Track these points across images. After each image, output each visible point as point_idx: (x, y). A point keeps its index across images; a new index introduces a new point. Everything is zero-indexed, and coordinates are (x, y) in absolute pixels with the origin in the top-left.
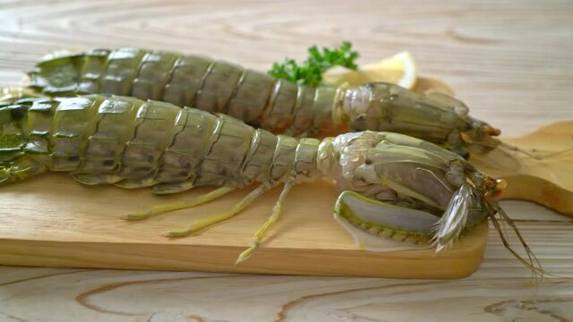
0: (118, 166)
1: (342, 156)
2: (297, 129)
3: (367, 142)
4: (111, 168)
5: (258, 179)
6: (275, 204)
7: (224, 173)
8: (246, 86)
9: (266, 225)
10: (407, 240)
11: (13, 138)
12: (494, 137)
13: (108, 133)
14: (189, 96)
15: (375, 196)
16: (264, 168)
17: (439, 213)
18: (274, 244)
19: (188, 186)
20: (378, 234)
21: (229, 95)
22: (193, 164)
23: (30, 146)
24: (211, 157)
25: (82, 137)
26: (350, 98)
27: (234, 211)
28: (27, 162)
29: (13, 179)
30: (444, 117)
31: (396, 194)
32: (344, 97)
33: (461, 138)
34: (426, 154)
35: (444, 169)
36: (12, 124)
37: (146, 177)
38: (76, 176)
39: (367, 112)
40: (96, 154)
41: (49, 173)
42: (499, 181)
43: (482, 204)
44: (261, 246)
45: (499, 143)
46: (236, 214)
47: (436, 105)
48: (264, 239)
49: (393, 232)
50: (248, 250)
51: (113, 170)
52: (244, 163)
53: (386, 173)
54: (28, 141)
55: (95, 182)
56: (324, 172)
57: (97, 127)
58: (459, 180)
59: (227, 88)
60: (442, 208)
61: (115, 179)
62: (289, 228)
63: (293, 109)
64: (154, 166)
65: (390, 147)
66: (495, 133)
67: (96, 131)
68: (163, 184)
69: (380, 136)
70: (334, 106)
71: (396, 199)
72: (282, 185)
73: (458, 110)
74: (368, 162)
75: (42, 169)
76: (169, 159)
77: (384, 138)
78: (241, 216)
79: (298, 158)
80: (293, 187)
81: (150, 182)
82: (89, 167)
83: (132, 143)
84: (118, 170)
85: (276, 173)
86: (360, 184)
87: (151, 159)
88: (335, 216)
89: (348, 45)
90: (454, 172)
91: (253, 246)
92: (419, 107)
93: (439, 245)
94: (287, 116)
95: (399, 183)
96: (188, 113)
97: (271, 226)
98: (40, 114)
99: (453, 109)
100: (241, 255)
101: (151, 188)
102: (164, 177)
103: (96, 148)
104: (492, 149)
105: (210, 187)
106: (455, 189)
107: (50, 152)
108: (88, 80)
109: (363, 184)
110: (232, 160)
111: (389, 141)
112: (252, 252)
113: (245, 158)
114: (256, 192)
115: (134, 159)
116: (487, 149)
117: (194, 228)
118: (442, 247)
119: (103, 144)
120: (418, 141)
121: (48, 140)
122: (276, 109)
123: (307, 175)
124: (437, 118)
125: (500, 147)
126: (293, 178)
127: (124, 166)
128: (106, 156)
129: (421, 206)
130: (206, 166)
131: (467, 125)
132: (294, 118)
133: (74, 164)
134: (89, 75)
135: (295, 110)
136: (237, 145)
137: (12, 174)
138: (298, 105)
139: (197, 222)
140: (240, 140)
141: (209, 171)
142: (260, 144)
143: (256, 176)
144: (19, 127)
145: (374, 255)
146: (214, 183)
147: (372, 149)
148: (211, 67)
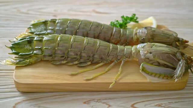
0: (66, 58)
1: (141, 51)
2: (122, 43)
3: (149, 47)
4: (63, 58)
5: (112, 60)
6: (120, 68)
7: (102, 58)
8: (104, 30)
9: (117, 75)
10: (164, 78)
11: (29, 50)
12: (186, 43)
13: (62, 47)
14: (85, 33)
15: (152, 64)
16: (115, 56)
17: (174, 69)
18: (121, 81)
19: (89, 63)
20: (155, 76)
21: (99, 33)
22: (91, 56)
23: (35, 52)
24: (97, 53)
25: (54, 48)
26: (139, 32)
27: (106, 71)
28: (34, 58)
29: (30, 63)
30: (171, 37)
31: (159, 63)
32: (137, 32)
33: (176, 44)
34: (169, 49)
35: (175, 54)
36: (28, 45)
37: (75, 61)
38: (51, 61)
39: (145, 37)
40: (59, 54)
41: (42, 61)
42: (192, 57)
43: (188, 65)
44: (117, 82)
45: (188, 45)
46: (106, 72)
47: (167, 34)
48: (117, 80)
49: (159, 75)
50: (113, 84)
51: (64, 59)
52: (108, 55)
53: (157, 56)
54: (34, 51)
55: (58, 63)
56: (135, 57)
57: (58, 45)
58: (180, 58)
59: (98, 31)
60: (175, 67)
61: (65, 62)
62: (125, 76)
63: (120, 36)
64: (78, 57)
65: (157, 48)
66: (187, 42)
67: (58, 46)
68: (81, 63)
69: (153, 44)
70: (134, 35)
71: (159, 65)
72: (121, 62)
73: (175, 35)
74: (151, 53)
75: (40, 60)
76: (83, 55)
77: (154, 45)
78: (108, 73)
79: (126, 52)
80: (125, 62)
81: (76, 62)
82: (56, 59)
83: (71, 50)
84: (66, 59)
85: (119, 58)
86: (147, 60)
87: (77, 55)
88: (140, 71)
89: (135, 15)
90: (178, 55)
91: (114, 82)
92: (162, 34)
93: (176, 79)
94: (118, 39)
95: (161, 59)
96: (88, 39)
97: (119, 75)
98: (38, 41)
99: (173, 34)
100: (111, 85)
101: (77, 64)
102: (82, 60)
103: (59, 52)
104: (186, 47)
105: (97, 63)
106: (179, 60)
107: (42, 54)
108: (50, 29)
109: (148, 60)
110: (104, 54)
111: (156, 46)
112: (114, 84)
113: (108, 53)
114: (112, 64)
115: (72, 55)
116: (185, 47)
117: (93, 77)
118: (177, 80)
119: (61, 50)
120: (166, 45)
121: (41, 50)
122: (115, 37)
123: (129, 58)
124: (169, 38)
125: (188, 46)
126: (124, 59)
127: (68, 57)
128: (62, 54)
129: (167, 67)
130: (96, 56)
131: (178, 40)
132: (121, 40)
133: (51, 57)
134: (50, 28)
135: (121, 37)
136: (106, 49)
137: (30, 62)
138: (122, 35)
139: (94, 75)
140: (106, 47)
141: (97, 58)
142: (113, 48)
143: (112, 59)
144: (31, 46)
145: (154, 83)
146: (98, 62)
147: (151, 49)
148: (92, 23)
